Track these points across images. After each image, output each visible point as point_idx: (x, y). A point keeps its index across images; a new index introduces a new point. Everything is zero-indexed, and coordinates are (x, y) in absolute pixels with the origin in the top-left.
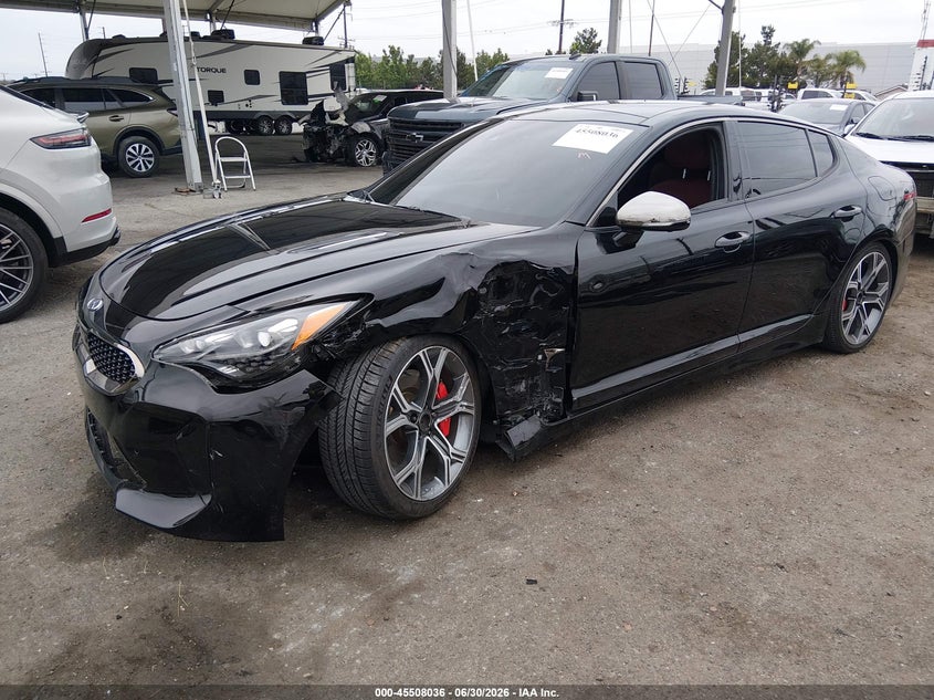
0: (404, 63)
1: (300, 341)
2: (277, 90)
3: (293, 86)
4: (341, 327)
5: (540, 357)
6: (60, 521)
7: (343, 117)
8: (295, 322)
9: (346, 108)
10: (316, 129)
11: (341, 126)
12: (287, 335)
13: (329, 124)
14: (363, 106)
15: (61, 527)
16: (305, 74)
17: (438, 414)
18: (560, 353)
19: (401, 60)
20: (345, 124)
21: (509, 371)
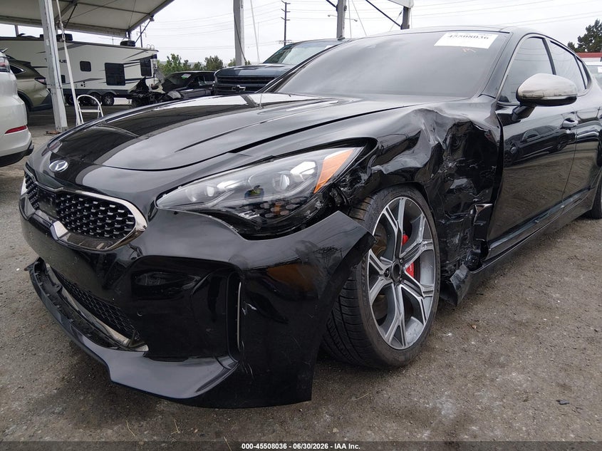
0: (182, 65)
1: (323, 182)
2: (103, 75)
3: (115, 73)
4: (354, 171)
5: (472, 212)
6: (59, 386)
7: (161, 87)
8: (313, 165)
9: (163, 82)
10: (141, 96)
11: (160, 94)
12: (306, 178)
13: (151, 92)
14: (174, 81)
15: (61, 392)
16: (123, 65)
17: (405, 260)
18: (487, 207)
19: (180, 63)
20: (163, 92)
21: (451, 224)
